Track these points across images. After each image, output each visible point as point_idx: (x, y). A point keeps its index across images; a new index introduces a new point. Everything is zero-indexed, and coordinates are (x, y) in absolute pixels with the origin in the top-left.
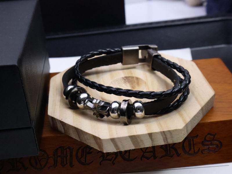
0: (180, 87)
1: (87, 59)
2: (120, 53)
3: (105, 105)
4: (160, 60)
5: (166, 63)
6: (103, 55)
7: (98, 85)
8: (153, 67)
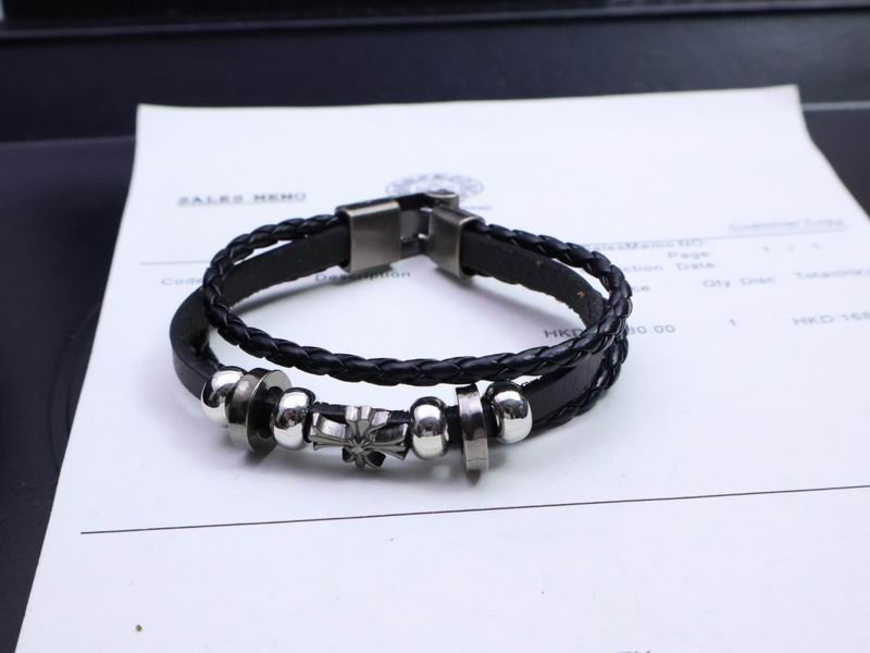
0: (596, 331)
1: (232, 265)
2: (340, 229)
3: (394, 421)
4: (489, 237)
5: (514, 242)
6: (281, 243)
7: (303, 352)
8: (466, 265)
